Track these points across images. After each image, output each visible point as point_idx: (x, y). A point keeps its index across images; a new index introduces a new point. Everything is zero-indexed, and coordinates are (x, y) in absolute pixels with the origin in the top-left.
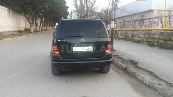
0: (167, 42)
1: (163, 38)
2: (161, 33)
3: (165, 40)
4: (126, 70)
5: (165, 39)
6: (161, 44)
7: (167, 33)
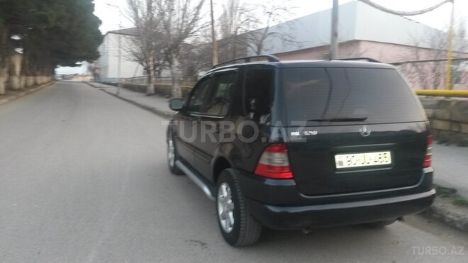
0: (460, 128)
1: (447, 116)
2: (441, 102)
3: (452, 122)
4: (434, 215)
5: (454, 119)
6: (440, 130)
7: (459, 103)
